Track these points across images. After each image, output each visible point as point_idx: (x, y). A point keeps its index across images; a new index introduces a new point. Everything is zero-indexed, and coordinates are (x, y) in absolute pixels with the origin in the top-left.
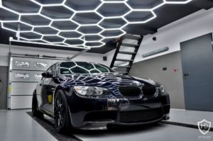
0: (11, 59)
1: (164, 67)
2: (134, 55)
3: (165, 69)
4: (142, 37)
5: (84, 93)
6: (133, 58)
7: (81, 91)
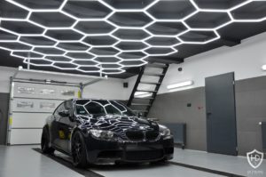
0: (13, 84)
1: (189, 102)
2: (158, 86)
3: (189, 105)
4: (168, 65)
5: (99, 136)
6: (157, 89)
7: (96, 133)
